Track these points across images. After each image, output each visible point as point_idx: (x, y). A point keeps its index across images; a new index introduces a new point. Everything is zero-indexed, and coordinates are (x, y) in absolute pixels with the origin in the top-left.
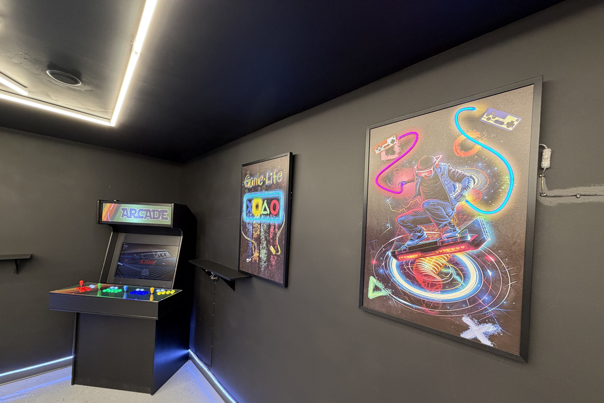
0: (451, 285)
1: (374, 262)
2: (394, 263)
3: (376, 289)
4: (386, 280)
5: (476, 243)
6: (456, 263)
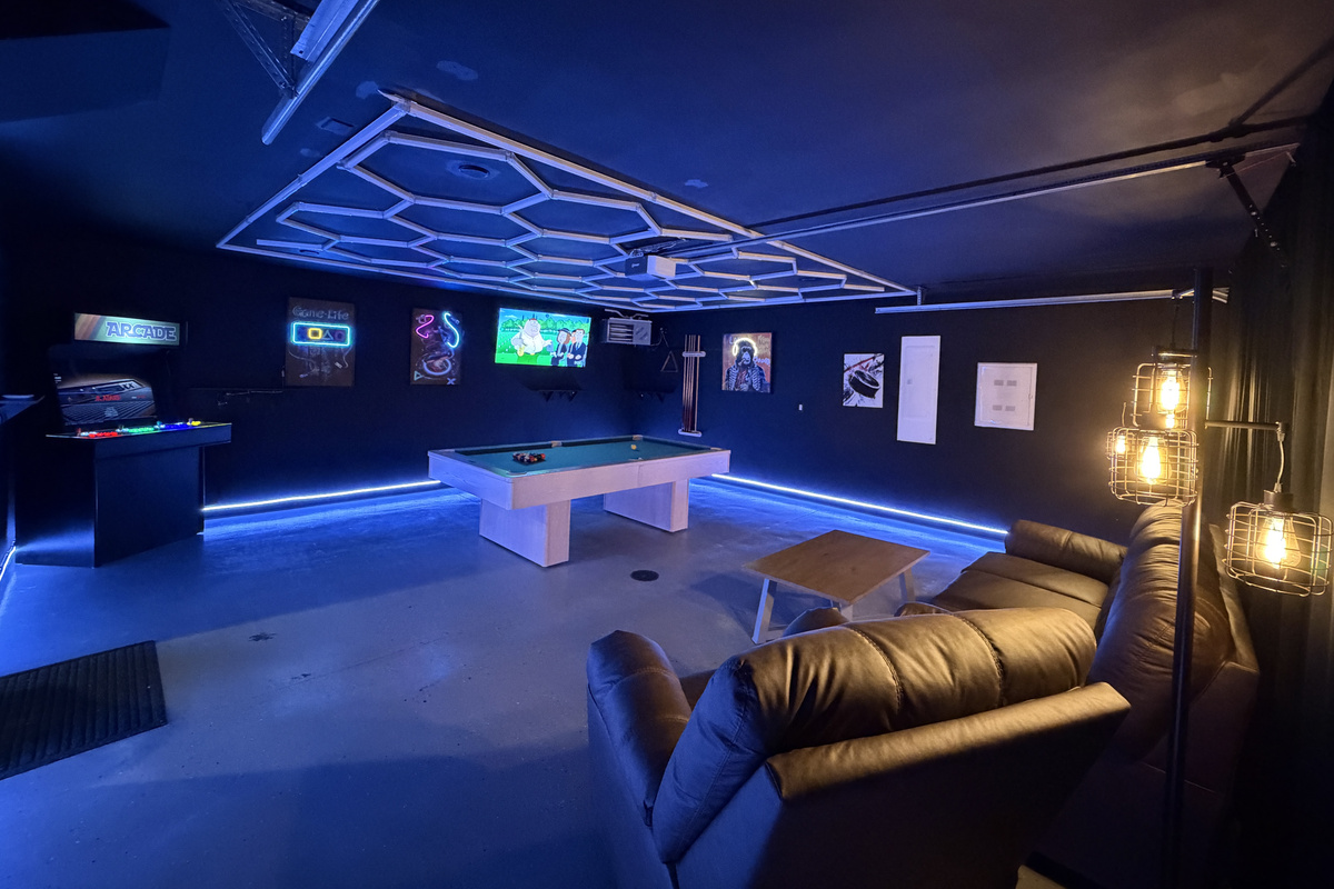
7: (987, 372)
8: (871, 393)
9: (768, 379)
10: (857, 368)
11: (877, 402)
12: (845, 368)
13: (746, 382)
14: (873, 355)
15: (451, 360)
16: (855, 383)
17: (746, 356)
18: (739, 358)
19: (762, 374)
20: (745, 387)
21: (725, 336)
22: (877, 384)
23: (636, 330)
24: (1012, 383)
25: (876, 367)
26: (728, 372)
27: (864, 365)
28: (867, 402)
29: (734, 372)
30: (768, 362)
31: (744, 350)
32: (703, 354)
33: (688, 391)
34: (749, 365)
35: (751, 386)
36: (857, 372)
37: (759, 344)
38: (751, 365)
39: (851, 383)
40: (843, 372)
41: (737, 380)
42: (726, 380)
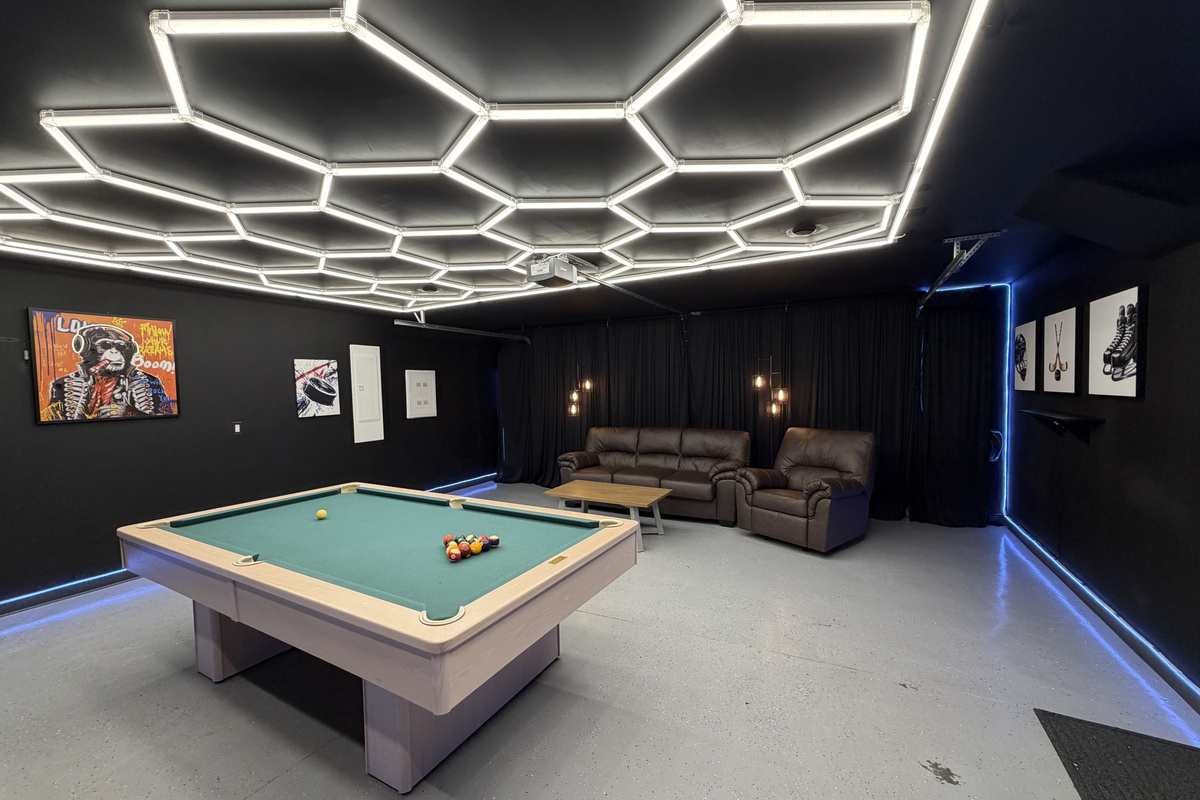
7: (411, 377)
8: (328, 401)
9: (170, 393)
10: (311, 376)
11: (334, 409)
12: (297, 375)
13: (116, 401)
14: (326, 361)
16: (311, 392)
17: (112, 357)
18: (91, 357)
19: (156, 386)
20: (115, 411)
21: (40, 314)
22: (333, 391)
24: (425, 385)
25: (331, 374)
26: (59, 386)
27: (319, 371)
28: (324, 411)
30: (168, 365)
31: (106, 346)
34: (124, 372)
35: (131, 407)
36: (311, 380)
37: (145, 336)
38: (127, 372)
39: (306, 392)
40: (295, 380)
41: (88, 398)
42: (53, 401)
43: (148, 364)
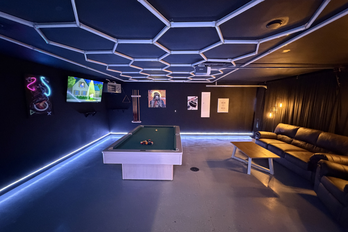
0: (45, 107)
1: (30, 106)
2: (35, 106)
3: (32, 112)
4: (34, 110)
5: (47, 100)
6: (45, 103)
7: (220, 100)
8: (195, 106)
9: (165, 103)
10: (191, 100)
11: (196, 108)
12: (188, 100)
13: (157, 105)
14: (195, 97)
15: (48, 102)
16: (191, 104)
17: (157, 97)
18: (155, 97)
19: (163, 102)
20: (157, 106)
21: (149, 91)
22: (196, 104)
23: (117, 87)
24: (225, 103)
25: (196, 100)
26: (151, 102)
27: (193, 99)
28: (194, 109)
29: (153, 102)
30: (165, 98)
31: (156, 95)
32: (140, 96)
33: (135, 109)
34: (158, 100)
35: (159, 106)
36: (191, 101)
37: (161, 93)
38: (159, 99)
39: (190, 104)
40: (187, 101)
41: (154, 104)
42: (150, 104)
43: (162, 98)
